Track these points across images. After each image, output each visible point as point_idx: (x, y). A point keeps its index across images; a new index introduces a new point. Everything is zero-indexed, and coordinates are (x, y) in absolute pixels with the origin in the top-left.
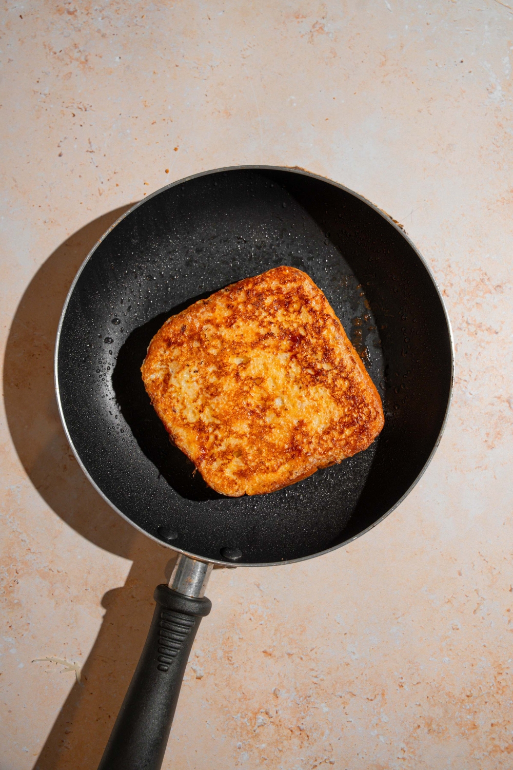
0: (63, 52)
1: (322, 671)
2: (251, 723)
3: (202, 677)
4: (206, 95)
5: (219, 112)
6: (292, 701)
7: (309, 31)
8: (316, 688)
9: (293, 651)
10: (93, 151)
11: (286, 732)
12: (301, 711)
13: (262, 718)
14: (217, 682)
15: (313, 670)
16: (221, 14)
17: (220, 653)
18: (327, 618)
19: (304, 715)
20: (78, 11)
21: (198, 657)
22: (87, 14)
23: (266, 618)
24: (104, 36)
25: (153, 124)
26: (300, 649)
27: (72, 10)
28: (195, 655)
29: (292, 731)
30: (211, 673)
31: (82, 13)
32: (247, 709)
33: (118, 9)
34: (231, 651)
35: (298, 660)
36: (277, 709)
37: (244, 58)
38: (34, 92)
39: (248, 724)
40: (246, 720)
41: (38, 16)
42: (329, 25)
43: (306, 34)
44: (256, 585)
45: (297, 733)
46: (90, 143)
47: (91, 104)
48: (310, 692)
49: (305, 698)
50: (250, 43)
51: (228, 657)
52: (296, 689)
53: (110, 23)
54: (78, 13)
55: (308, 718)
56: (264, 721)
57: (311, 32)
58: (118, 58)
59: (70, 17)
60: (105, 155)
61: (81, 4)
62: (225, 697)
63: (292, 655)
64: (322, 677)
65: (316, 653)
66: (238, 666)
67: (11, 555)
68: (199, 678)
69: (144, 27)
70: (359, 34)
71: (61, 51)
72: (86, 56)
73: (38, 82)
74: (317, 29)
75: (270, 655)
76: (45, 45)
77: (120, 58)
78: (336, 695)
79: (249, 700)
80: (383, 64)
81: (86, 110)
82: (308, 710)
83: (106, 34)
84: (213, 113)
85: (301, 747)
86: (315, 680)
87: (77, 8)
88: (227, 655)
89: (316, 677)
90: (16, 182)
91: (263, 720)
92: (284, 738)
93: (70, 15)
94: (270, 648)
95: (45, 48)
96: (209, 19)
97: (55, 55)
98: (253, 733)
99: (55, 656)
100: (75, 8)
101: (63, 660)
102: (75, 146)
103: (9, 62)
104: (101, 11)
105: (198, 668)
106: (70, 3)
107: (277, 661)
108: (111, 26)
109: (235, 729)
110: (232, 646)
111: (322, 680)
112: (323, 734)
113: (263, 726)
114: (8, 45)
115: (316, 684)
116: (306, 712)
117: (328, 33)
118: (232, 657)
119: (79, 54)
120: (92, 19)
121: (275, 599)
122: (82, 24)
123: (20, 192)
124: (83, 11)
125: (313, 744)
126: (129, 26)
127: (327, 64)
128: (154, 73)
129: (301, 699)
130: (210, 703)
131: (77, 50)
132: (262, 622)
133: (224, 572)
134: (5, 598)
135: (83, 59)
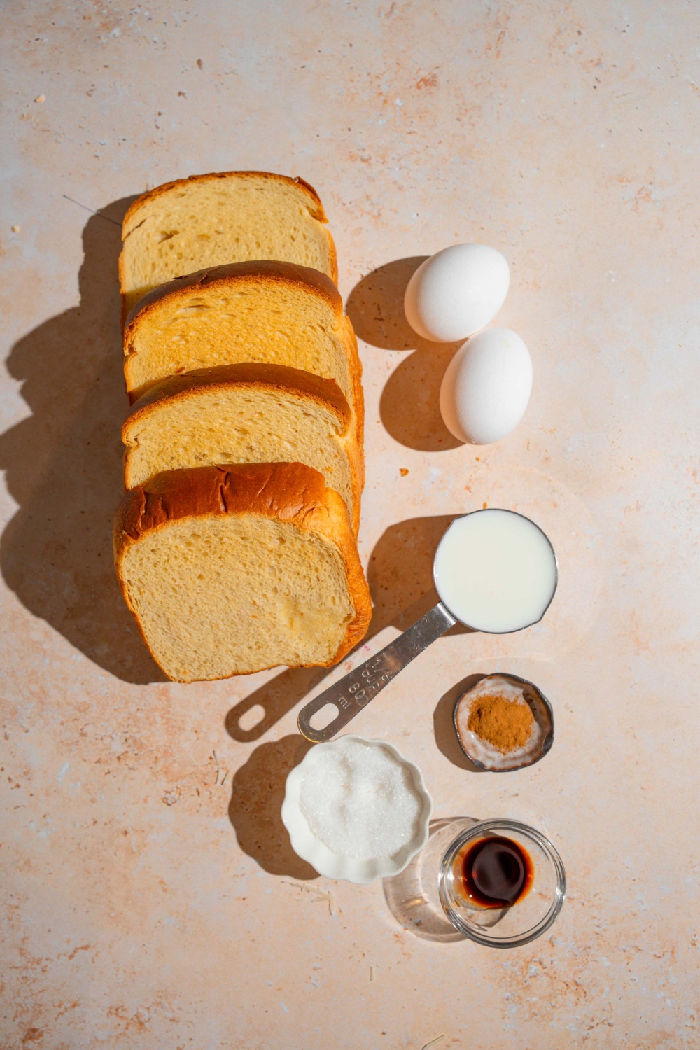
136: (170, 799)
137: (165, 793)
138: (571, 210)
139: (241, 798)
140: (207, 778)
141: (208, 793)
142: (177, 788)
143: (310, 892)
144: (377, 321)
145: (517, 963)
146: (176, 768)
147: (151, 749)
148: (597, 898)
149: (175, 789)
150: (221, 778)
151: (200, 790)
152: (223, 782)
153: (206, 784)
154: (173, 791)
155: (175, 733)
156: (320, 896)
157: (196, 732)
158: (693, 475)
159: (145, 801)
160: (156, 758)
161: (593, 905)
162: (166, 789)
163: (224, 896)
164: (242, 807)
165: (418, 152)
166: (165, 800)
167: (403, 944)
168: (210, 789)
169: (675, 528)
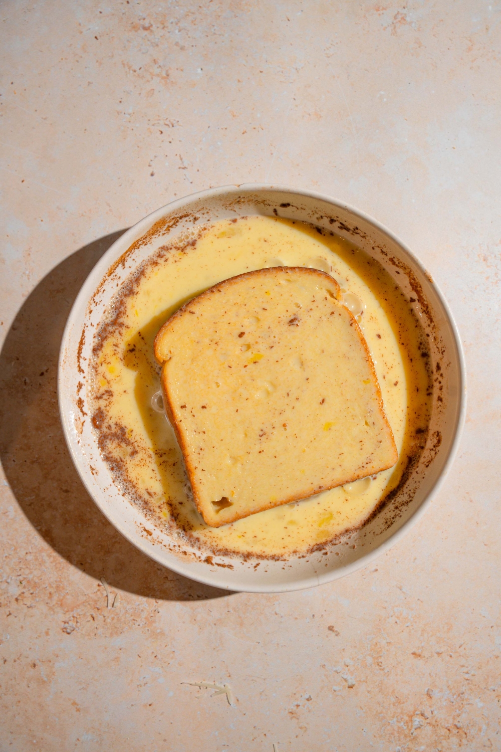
0: (142, 69)
1: (473, 667)
2: (408, 726)
3: (354, 685)
4: (294, 99)
5: (310, 115)
6: (446, 700)
7: (391, 23)
8: (469, 684)
9: (442, 650)
10: (185, 168)
11: (444, 732)
12: (456, 708)
13: (418, 720)
14: (369, 689)
15: (463, 666)
16: (299, 14)
17: (369, 660)
18: (472, 613)
19: (460, 712)
20: (154, 26)
21: (347, 666)
22: (163, 28)
23: (412, 619)
24: (182, 48)
25: (243, 133)
26: (449, 646)
27: (147, 25)
28: (345, 664)
29: (449, 730)
30: (362, 680)
31: (158, 27)
32: (402, 713)
33: (194, 19)
34: (381, 656)
35: (448, 658)
36: (432, 709)
37: (329, 57)
38: (118, 112)
39: (405, 728)
40: (402, 724)
41: (114, 35)
42: (411, 14)
43: (388, 26)
44: (399, 588)
45: (455, 731)
46: (181, 159)
47: (177, 120)
48: (463, 689)
49: (459, 695)
50: (332, 41)
51: (377, 662)
52: (448, 687)
53: (187, 34)
54: (154, 28)
55: (464, 715)
56: (421, 723)
57: (393, 23)
58: (200, 70)
59: (146, 33)
60: (198, 171)
61: (156, 18)
62: (379, 703)
63: (441, 653)
64: (473, 672)
65: (465, 649)
66: (389, 670)
67: (148, 585)
68: (351, 687)
69: (223, 35)
70: (442, 20)
71: (140, 69)
72: (167, 71)
73: (121, 102)
74: (399, 19)
75: (420, 656)
76: (123, 64)
77: (202, 69)
78: (490, 689)
79: (403, 703)
80: (470, 49)
81: (173, 126)
82: (463, 707)
83: (184, 46)
84: (303, 116)
85: (460, 746)
86: (467, 676)
87: (152, 23)
88: (376, 661)
89: (467, 673)
90: (110, 206)
91: (419, 722)
92: (441, 738)
93: (146, 31)
94: (418, 649)
95: (124, 67)
96: (289, 20)
97: (135, 73)
98: (410, 736)
99: (204, 680)
100: (150, 23)
101: (213, 683)
102: (167, 164)
103: (89, 85)
104: (177, 24)
105: (348, 677)
106: (144, 19)
107: (427, 662)
108: (189, 37)
109: (392, 734)
110: (381, 651)
111: (474, 675)
112: (480, 730)
113: (419, 728)
114: (86, 68)
115: (467, 680)
116: (461, 709)
117: (410, 23)
118: (381, 663)
119: (160, 69)
120: (169, 32)
121: (418, 599)
122: (159, 39)
123: (115, 216)
124: (158, 25)
125: (472, 741)
126: (207, 36)
127: (413, 55)
128: (239, 81)
129: (455, 697)
130: (364, 710)
131: (156, 66)
132: (408, 624)
133: (365, 579)
134: (147, 628)
135: (164, 74)
136: (69, 628)
137: (63, 623)
138: (337, 43)
139: (132, 616)
140: (98, 603)
141: (102, 617)
142: (74, 617)
143: (208, 688)
144: (181, 169)
145: (402, 718)
146: (69, 599)
147: (45, 586)
148: (462, 648)
149: (72, 618)
150: (111, 601)
151: (94, 615)
152: (113, 605)
153: (98, 609)
154: (70, 620)
155: (63, 568)
156: (217, 690)
157: (82, 564)
158: (484, 260)
159: (47, 633)
160: (50, 594)
161: (460, 656)
162: (64, 620)
163: (132, 705)
164: (134, 624)
165: (193, 13)
166: (64, 630)
167: (298, 719)
168: (103, 613)
169: (476, 309)
